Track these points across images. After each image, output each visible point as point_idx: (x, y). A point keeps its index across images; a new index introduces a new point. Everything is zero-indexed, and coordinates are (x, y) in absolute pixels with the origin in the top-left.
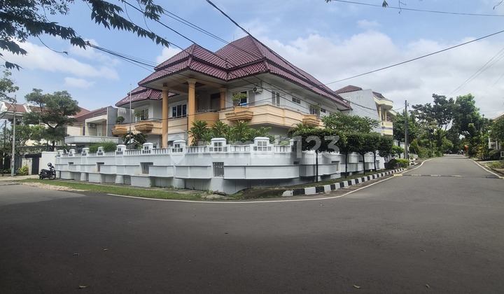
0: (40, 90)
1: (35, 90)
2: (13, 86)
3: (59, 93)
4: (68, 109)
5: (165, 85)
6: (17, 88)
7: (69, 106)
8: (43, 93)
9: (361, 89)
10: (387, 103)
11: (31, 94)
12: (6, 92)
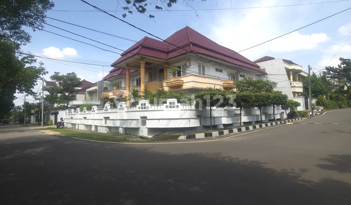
0: (59, 73)
1: (55, 73)
2: (45, 71)
3: (70, 74)
4: (74, 84)
5: (128, 65)
6: (47, 72)
7: (75, 81)
8: (60, 75)
9: (273, 59)
10: (297, 68)
11: (54, 75)
12: (41, 75)
